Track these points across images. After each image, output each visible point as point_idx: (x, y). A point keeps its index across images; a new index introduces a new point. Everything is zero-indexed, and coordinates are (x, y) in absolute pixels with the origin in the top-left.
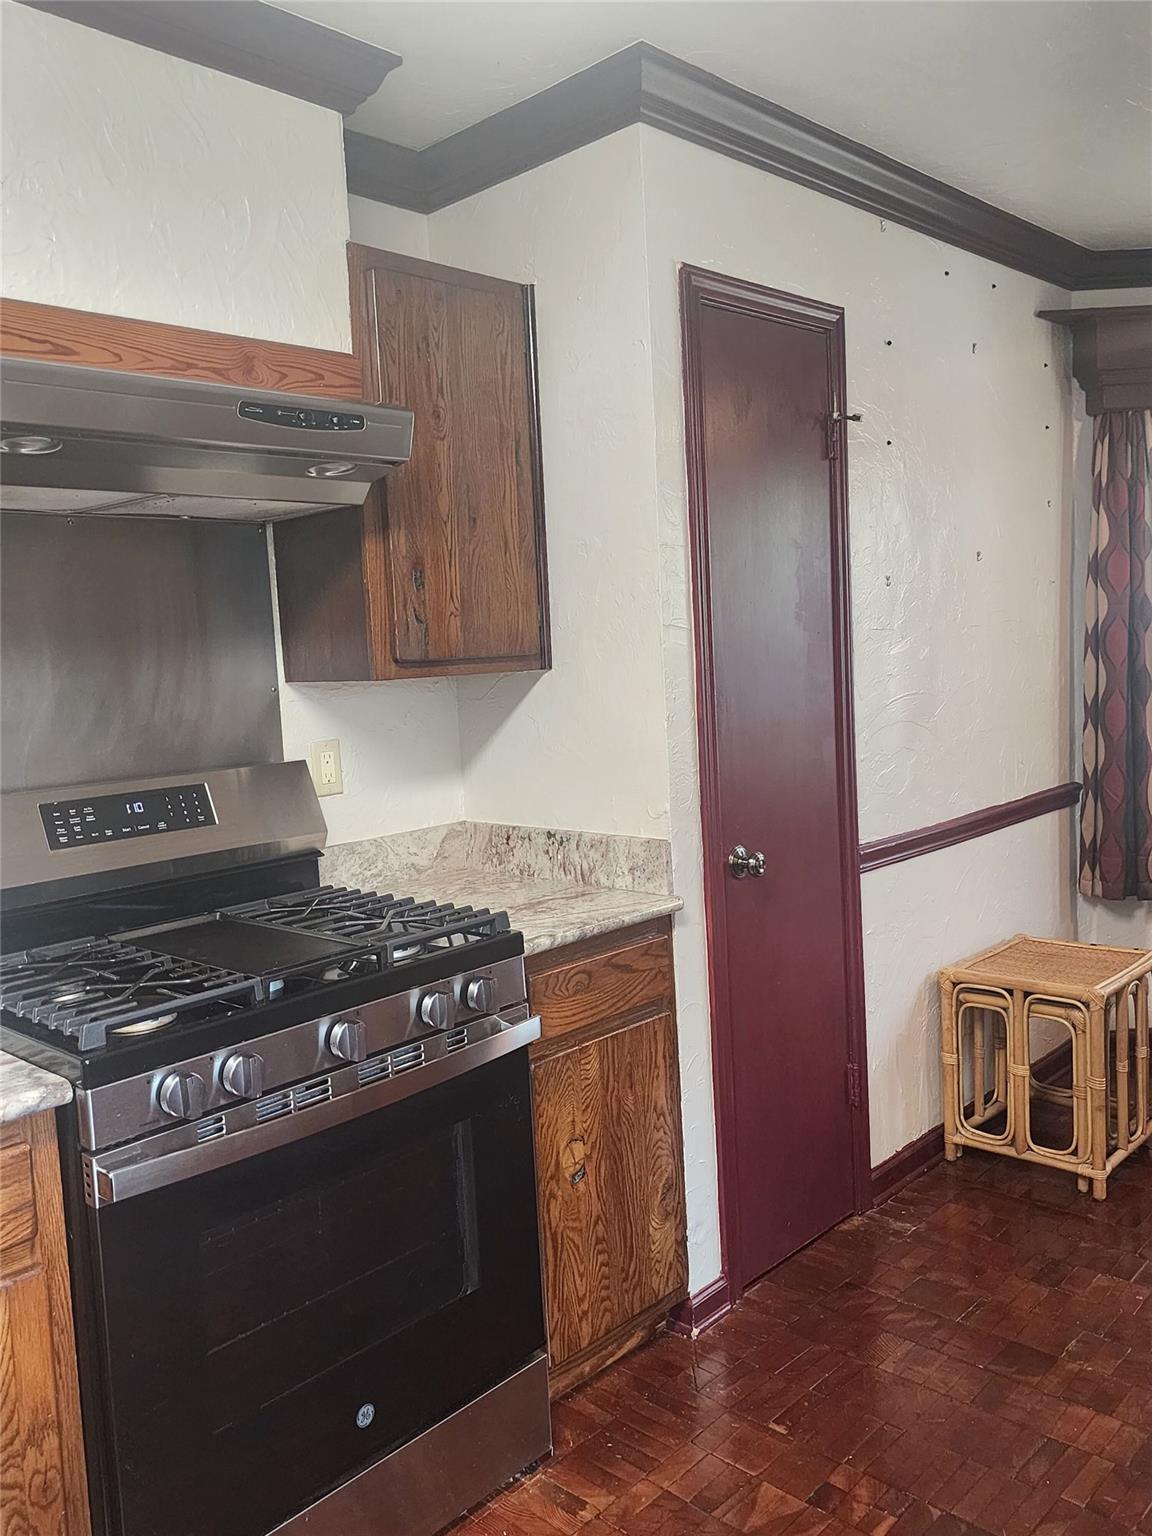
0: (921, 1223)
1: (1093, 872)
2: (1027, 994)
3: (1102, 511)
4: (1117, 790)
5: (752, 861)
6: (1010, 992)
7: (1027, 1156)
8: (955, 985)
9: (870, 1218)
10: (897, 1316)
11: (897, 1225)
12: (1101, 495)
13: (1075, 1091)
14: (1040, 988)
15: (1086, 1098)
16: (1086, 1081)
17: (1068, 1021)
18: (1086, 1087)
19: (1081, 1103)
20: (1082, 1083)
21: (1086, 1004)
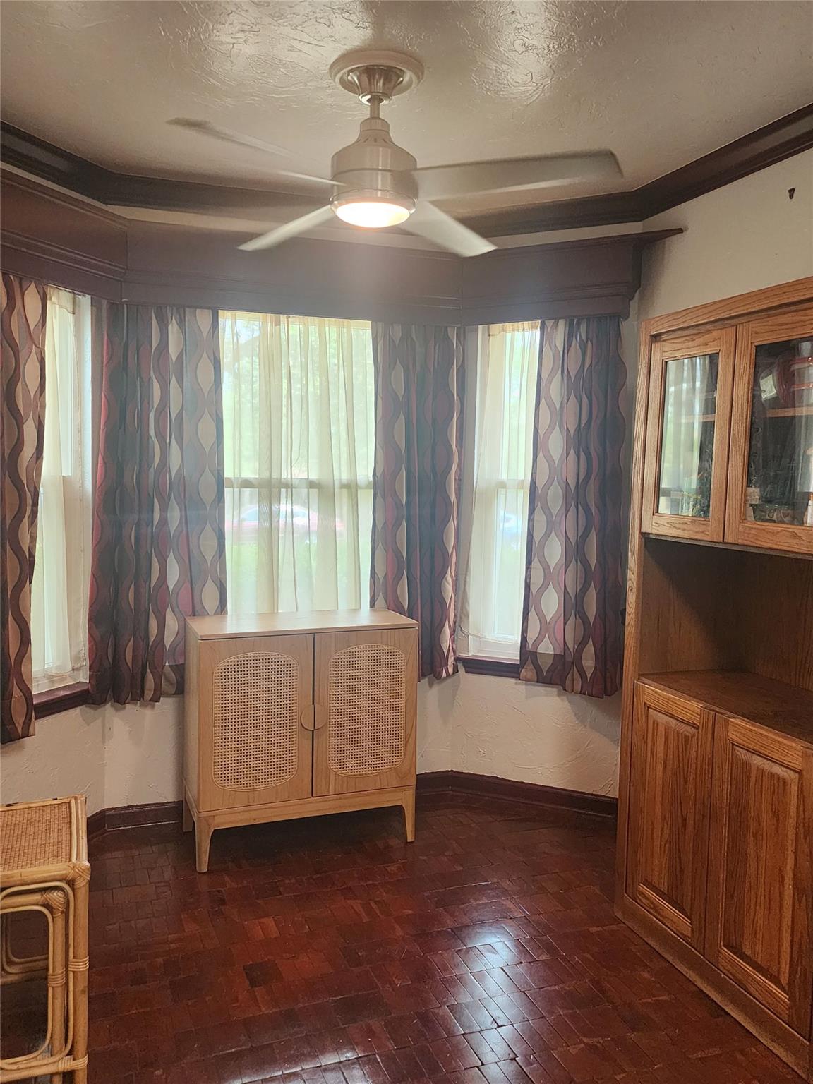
13: (51, 982)
14: (17, 878)
15: (67, 984)
16: (67, 966)
17: (43, 905)
18: (67, 971)
19: (59, 991)
20: (60, 970)
21: (71, 883)
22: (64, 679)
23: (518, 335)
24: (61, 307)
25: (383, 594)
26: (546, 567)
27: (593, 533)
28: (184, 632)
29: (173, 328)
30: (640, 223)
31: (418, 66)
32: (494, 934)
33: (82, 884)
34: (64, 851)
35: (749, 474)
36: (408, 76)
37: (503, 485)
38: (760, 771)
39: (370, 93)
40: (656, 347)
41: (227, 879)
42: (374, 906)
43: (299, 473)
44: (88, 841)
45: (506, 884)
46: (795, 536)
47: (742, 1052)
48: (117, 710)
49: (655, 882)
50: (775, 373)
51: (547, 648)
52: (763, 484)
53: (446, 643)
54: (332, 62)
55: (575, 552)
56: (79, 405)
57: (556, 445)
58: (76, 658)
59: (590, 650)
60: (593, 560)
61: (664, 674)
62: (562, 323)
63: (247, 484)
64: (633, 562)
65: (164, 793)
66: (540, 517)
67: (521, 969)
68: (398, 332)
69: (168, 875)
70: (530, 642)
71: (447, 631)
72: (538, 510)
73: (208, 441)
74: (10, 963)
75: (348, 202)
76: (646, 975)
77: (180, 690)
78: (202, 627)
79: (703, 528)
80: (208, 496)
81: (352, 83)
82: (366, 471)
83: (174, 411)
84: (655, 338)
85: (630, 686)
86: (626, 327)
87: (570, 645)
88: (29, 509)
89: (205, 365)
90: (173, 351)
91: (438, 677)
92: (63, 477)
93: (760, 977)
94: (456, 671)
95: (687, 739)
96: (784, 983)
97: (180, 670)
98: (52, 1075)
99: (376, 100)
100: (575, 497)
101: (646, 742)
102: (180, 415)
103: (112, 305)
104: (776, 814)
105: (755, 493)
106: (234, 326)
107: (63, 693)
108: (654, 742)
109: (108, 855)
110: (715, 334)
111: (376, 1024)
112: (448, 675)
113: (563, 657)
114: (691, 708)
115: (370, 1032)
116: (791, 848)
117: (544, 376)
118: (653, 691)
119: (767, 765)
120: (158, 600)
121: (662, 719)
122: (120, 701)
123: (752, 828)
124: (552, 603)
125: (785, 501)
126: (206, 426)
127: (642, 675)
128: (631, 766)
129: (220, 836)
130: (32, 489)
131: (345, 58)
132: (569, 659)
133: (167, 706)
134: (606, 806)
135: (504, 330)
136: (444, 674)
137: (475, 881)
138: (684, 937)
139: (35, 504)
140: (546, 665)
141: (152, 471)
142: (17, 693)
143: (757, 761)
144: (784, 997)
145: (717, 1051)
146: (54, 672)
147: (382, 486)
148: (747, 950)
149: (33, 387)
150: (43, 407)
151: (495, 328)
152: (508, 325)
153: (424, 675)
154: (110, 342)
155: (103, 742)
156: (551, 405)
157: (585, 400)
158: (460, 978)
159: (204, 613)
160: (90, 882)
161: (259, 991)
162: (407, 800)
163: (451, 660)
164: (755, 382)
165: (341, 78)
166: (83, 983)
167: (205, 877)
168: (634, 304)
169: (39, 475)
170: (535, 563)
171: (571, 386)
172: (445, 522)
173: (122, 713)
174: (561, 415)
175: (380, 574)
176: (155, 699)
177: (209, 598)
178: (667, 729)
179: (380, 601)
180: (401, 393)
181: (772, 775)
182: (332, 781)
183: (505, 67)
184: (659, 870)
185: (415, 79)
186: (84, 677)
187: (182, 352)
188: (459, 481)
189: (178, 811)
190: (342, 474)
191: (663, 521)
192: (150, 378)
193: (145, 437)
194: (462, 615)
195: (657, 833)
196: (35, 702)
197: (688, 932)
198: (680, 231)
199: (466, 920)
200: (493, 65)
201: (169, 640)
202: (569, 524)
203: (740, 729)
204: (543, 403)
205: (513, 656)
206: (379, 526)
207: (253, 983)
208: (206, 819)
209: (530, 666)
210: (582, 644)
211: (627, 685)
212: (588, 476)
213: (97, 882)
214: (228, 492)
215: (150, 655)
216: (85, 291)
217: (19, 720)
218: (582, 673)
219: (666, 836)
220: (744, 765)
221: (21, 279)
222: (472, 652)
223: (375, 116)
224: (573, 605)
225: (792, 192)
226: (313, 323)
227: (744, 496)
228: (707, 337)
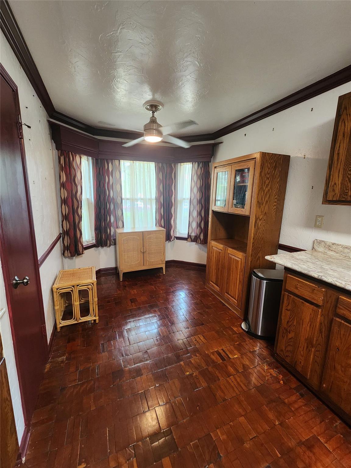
0: (66, 354)
1: (67, 251)
2: (78, 285)
3: (63, 172)
4: (72, 234)
5: (25, 281)
6: (73, 286)
7: (80, 321)
8: (57, 289)
9: (51, 362)
10: (82, 388)
11: (60, 359)
12: (62, 169)
13: (90, 303)
14: (81, 283)
15: (93, 303)
16: (93, 300)
17: (87, 288)
18: (93, 301)
19: (92, 305)
20: (92, 300)
21: (93, 284)
22: (90, 242)
23: (187, 166)
24: (85, 160)
25: (158, 223)
26: (193, 217)
27: (203, 209)
28: (115, 232)
29: (110, 165)
30: (214, 141)
31: (163, 105)
32: (181, 292)
33: (95, 284)
34: (91, 277)
35: (233, 198)
36: (160, 107)
37: (184, 199)
38: (234, 259)
39: (152, 111)
40: (215, 169)
41: (126, 282)
42: (156, 287)
43: (139, 196)
44: (96, 276)
45: (184, 282)
46: (242, 211)
47: (228, 312)
48: (102, 248)
49: (213, 281)
50: (239, 176)
51: (193, 234)
52: (237, 200)
53: (172, 234)
54: (143, 103)
55: (200, 214)
56: (90, 182)
57: (195, 190)
58: (92, 237)
59: (202, 235)
60: (203, 216)
61: (216, 240)
62: (196, 163)
63: (128, 199)
64: (210, 216)
65: (113, 265)
66: (192, 206)
67: (186, 298)
68: (160, 165)
69: (114, 282)
70: (190, 233)
71: (172, 231)
72: (191, 205)
73: (119, 190)
74: (82, 299)
75: (147, 136)
76: (210, 299)
77: (115, 244)
78: (119, 231)
79: (224, 209)
80: (119, 202)
81: (148, 108)
82: (154, 196)
83: (111, 183)
84: (215, 167)
85: (209, 242)
86: (210, 164)
87: (198, 234)
88: (80, 206)
89: (118, 173)
90: (110, 169)
91: (170, 241)
92: (87, 198)
93: (232, 298)
94: (174, 239)
95: (220, 253)
96: (236, 299)
97: (115, 240)
98: (91, 320)
99: (153, 112)
100: (200, 202)
101: (212, 254)
102: (112, 184)
103: (96, 159)
104: (236, 267)
105: (235, 201)
106: (124, 164)
107: (90, 245)
108: (213, 253)
109: (101, 278)
110: (227, 167)
111: (156, 309)
112: (172, 240)
113: (196, 236)
114: (221, 246)
115: (155, 311)
116: (239, 273)
117: (193, 175)
118: (214, 243)
119: (235, 258)
120: (109, 225)
121: (215, 248)
122: (102, 246)
123: (232, 270)
124: (194, 225)
125: (240, 203)
126: (118, 186)
127: (212, 240)
128: (209, 258)
129: (125, 274)
130: (81, 201)
131: (147, 102)
132: (198, 236)
133: (112, 247)
134: (204, 266)
135: (184, 164)
136: (171, 240)
137: (178, 282)
138: (218, 291)
139: (81, 204)
140: (193, 238)
141: (107, 197)
142: (80, 245)
143: (233, 257)
144: (236, 302)
145: (223, 312)
146: (88, 240)
147: (157, 200)
148: (230, 293)
149: (79, 178)
150: (82, 183)
151: (182, 164)
152: (185, 163)
153: (167, 240)
154: (96, 168)
155: (99, 255)
156: (194, 181)
157: (201, 180)
158: (173, 301)
159: (119, 228)
160: (97, 283)
161: (133, 304)
162: (164, 266)
163: (173, 237)
164: (235, 177)
165: (146, 107)
166: (97, 303)
167: (122, 282)
168: (212, 159)
169: (82, 198)
170: (191, 216)
171: (198, 177)
172: (171, 207)
173: (103, 249)
174: (196, 183)
175: (157, 219)
176: (110, 246)
177: (120, 224)
178: (216, 251)
179: (158, 224)
180: (161, 179)
181: (236, 260)
182: (148, 263)
183: (182, 105)
184: (214, 278)
185: (162, 108)
186: (94, 241)
187: (112, 170)
188: (175, 198)
189: (116, 269)
190: (148, 197)
191: (216, 207)
192: (105, 176)
193: (105, 189)
194: (175, 227)
195: (214, 271)
196: (84, 247)
197: (219, 290)
198: (222, 143)
199: (174, 289)
200: (180, 105)
201: (112, 234)
202: (198, 208)
203: (230, 250)
204: (192, 180)
205: (186, 236)
206: (157, 208)
207: (132, 302)
208: (122, 270)
209: (189, 238)
210: (201, 233)
211: (208, 242)
212: (202, 197)
213: (98, 283)
214: (123, 201)
215: (108, 237)
216: (90, 156)
217: (81, 251)
218: (200, 239)
219: (215, 272)
220: (231, 258)
221: (75, 154)
222: (178, 235)
223: (153, 116)
224: (199, 225)
225: (245, 135)
226: (142, 163)
227: (233, 203)
228: (226, 168)
